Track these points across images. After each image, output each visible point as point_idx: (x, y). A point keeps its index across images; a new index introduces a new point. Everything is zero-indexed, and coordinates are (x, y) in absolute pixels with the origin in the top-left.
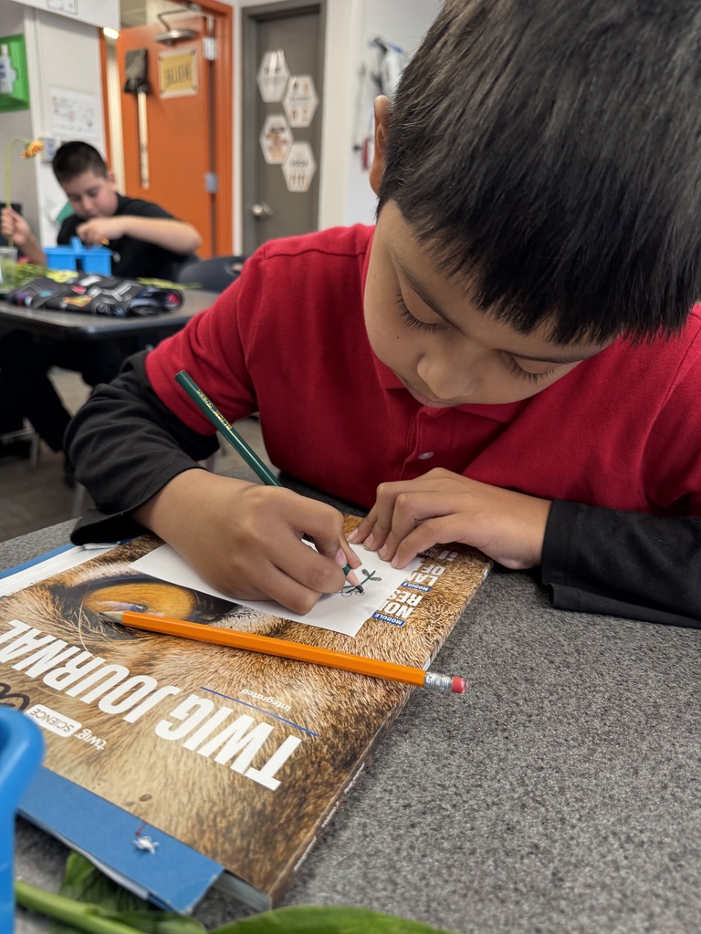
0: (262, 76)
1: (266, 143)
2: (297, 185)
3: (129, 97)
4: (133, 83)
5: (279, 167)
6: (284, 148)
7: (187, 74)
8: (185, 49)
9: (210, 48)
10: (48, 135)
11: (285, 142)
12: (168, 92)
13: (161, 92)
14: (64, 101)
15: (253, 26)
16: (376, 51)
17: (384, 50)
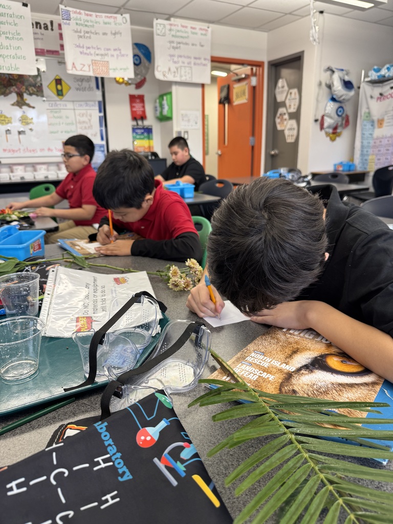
0: (277, 90)
1: (278, 121)
2: (290, 140)
3: (222, 105)
4: (223, 99)
5: (283, 131)
6: (285, 122)
7: (244, 93)
8: (243, 84)
9: (254, 81)
10: (179, 130)
11: (286, 119)
12: (237, 101)
13: (233, 102)
14: (186, 115)
15: (273, 68)
16: (329, 73)
17: (333, 72)
